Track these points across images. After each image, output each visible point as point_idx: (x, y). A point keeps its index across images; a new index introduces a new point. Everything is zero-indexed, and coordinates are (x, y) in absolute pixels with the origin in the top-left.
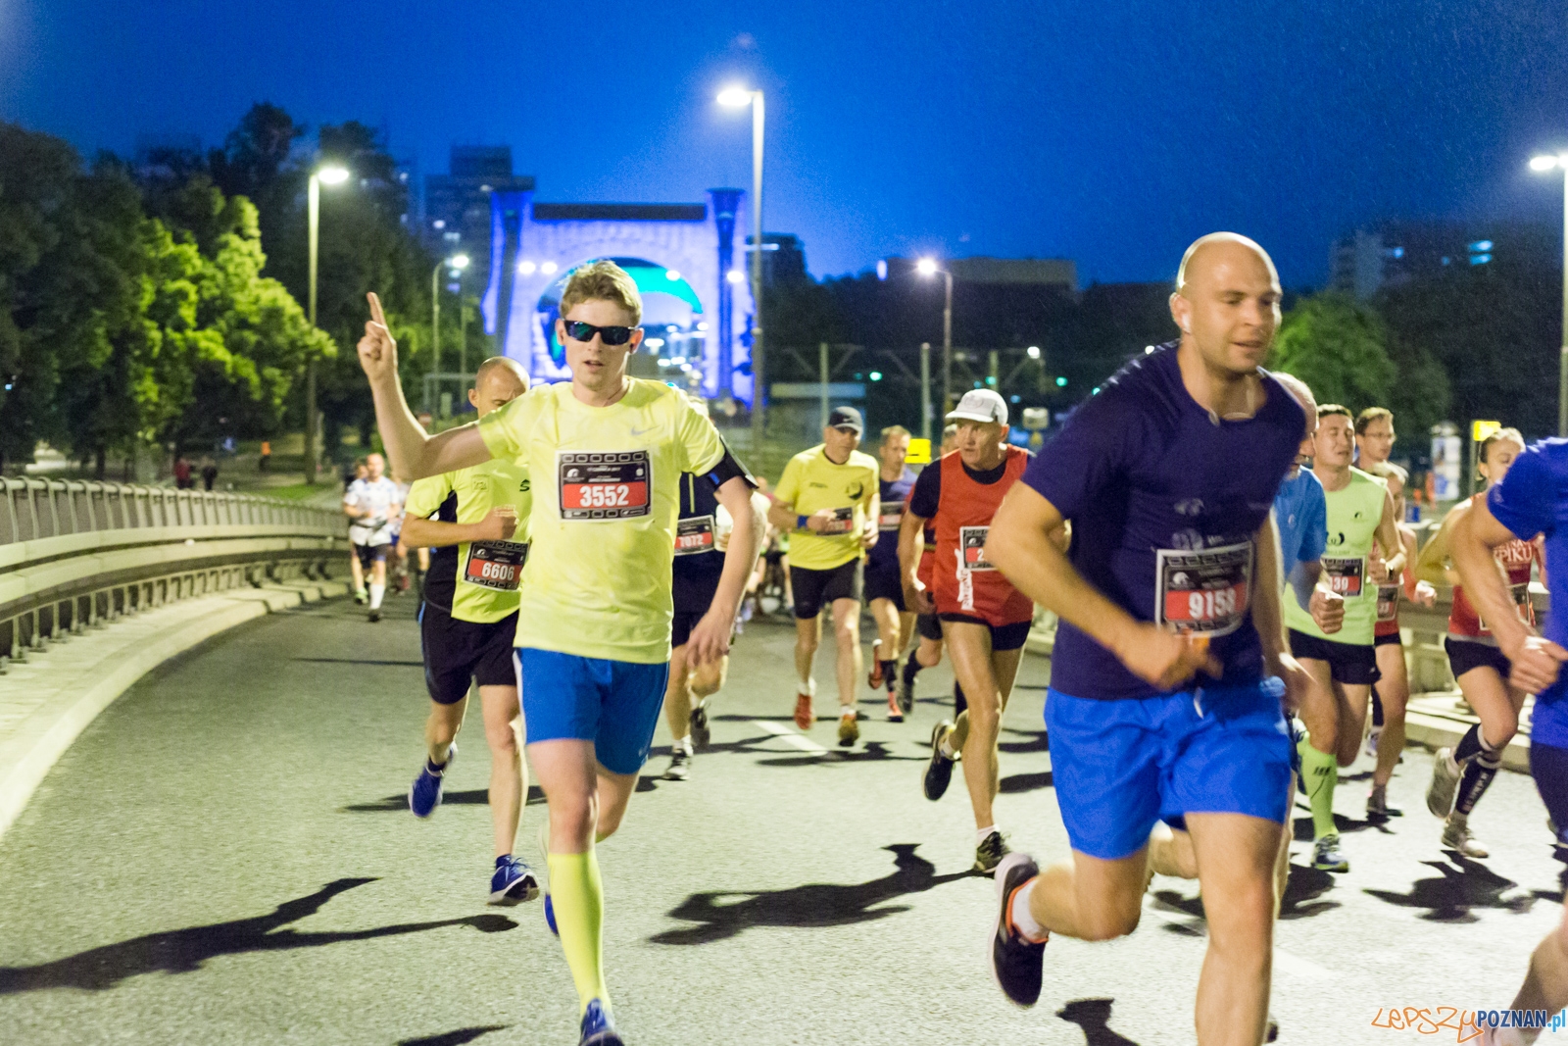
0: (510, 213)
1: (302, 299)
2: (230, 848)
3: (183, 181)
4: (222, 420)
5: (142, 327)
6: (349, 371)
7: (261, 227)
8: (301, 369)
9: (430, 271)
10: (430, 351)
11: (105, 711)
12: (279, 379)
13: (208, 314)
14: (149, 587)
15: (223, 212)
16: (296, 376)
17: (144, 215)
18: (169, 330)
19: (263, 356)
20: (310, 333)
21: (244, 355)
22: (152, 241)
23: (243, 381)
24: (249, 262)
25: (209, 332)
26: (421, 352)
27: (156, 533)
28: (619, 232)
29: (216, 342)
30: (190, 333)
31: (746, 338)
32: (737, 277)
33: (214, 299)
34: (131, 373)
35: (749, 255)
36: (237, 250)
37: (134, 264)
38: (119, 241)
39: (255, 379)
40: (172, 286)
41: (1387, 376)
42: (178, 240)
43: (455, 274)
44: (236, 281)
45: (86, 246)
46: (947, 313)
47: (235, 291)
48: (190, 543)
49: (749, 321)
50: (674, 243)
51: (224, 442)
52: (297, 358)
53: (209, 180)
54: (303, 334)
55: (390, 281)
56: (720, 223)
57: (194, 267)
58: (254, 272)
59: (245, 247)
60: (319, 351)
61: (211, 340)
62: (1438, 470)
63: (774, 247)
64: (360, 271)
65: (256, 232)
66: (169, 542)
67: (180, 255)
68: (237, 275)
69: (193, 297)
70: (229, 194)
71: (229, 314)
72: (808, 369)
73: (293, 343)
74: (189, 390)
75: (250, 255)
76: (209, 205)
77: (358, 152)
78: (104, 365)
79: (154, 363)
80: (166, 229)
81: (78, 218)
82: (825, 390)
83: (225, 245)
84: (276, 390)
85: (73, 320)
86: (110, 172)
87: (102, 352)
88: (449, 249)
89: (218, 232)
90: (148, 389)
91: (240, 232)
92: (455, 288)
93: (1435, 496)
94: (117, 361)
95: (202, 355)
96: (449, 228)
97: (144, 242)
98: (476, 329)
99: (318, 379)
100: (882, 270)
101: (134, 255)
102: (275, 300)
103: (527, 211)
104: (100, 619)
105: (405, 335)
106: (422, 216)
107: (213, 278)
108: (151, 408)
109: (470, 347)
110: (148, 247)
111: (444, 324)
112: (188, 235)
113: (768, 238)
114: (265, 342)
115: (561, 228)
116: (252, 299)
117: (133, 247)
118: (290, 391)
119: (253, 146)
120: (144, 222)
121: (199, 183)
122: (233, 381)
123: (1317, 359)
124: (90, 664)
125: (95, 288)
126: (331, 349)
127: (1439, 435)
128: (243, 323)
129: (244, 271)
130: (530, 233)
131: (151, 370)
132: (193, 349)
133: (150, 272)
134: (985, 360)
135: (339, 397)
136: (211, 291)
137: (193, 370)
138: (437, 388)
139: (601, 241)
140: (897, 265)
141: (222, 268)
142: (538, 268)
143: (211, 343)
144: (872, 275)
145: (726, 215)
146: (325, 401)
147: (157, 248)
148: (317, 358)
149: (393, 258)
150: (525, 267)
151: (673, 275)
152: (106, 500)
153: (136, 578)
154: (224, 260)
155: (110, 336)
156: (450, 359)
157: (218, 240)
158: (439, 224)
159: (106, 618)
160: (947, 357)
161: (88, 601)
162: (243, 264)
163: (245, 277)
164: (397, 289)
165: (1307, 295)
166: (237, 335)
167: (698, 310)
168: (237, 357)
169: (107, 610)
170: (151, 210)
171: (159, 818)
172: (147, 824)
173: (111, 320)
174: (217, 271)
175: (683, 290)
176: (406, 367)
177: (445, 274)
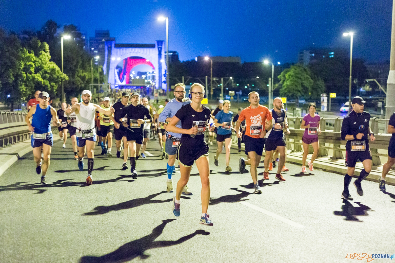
0: (109, 46)
1: (60, 66)
3: (31, 39)
5: (21, 73)
6: (72, 83)
7: (49, 49)
8: (60, 83)
9: (90, 59)
10: (91, 79)
11: (10, 167)
12: (55, 85)
13: (37, 70)
14: (22, 136)
15: (41, 45)
16: (59, 85)
18: (28, 74)
19: (51, 80)
20: (62, 74)
22: (23, 53)
23: (46, 86)
24: (47, 58)
25: (38, 74)
26: (88, 79)
28: (135, 50)
29: (39, 77)
30: (33, 75)
31: (165, 75)
32: (163, 61)
33: (39, 66)
34: (19, 84)
35: (165, 56)
36: (44, 55)
37: (19, 58)
38: (15, 52)
39: (49, 85)
40: (28, 63)
41: (311, 83)
42: (30, 52)
43: (97, 60)
44: (44, 62)
45: (7, 54)
46: (211, 69)
47: (44, 65)
49: (166, 71)
50: (148, 53)
52: (59, 80)
53: (37, 38)
54: (60, 75)
55: (81, 62)
56: (158, 48)
57: (34, 59)
58: (48, 60)
59: (46, 54)
62: (322, 104)
63: (172, 54)
64: (74, 60)
65: (49, 51)
67: (30, 56)
68: (44, 61)
69: (34, 66)
70: (42, 42)
71: (42, 70)
73: (58, 77)
74: (33, 88)
75: (47, 56)
76: (37, 44)
77: (73, 31)
78: (12, 82)
79: (25, 82)
80: (27, 50)
81: (5, 47)
83: (41, 54)
84: (54, 88)
85: (5, 72)
86: (13, 36)
87: (12, 79)
88: (95, 54)
89: (39, 51)
90: (23, 88)
91: (44, 50)
92: (97, 64)
93: (322, 110)
94: (15, 81)
95: (36, 80)
96: (95, 49)
97: (21, 53)
98: (102, 73)
99: (64, 85)
100: (196, 59)
101: (19, 56)
103: (113, 45)
105: (85, 75)
106: (88, 47)
107: (38, 62)
108: (24, 92)
109: (100, 77)
110: (22, 54)
111: (94, 72)
112: (32, 51)
113: (170, 52)
114: (51, 77)
115: (121, 49)
116: (48, 66)
117: (19, 54)
118: (57, 88)
119: (47, 30)
120: (21, 48)
121: (35, 39)
122: (44, 86)
123: (295, 79)
125: (10, 64)
126: (67, 78)
127: (323, 96)
128: (46, 72)
129: (46, 60)
130: (114, 50)
131: (24, 83)
132: (34, 78)
133: (23, 60)
134: (220, 79)
135: (69, 89)
137: (34, 83)
138: (93, 87)
139: (131, 52)
140: (199, 58)
141: (41, 59)
142: (116, 59)
143: (38, 77)
144: (194, 60)
145: (160, 46)
146: (65, 91)
147: (24, 54)
148: (64, 80)
149: (82, 57)
150: (113, 59)
151: (147, 61)
152: (11, 115)
153: (19, 134)
154: (41, 57)
155: (13, 75)
156: (96, 81)
157: (39, 52)
158: (93, 49)
159: (11, 144)
160: (211, 79)
161: (7, 139)
162: (46, 58)
163: (46, 61)
164: (83, 64)
165: (293, 64)
166: (45, 75)
167: (154, 69)
168: (45, 80)
169: (12, 142)
170: (23, 46)
171: (22, 194)
172: (19, 195)
173: (14, 72)
174: (39, 60)
175: (150, 64)
176: (85, 82)
177: (94, 61)
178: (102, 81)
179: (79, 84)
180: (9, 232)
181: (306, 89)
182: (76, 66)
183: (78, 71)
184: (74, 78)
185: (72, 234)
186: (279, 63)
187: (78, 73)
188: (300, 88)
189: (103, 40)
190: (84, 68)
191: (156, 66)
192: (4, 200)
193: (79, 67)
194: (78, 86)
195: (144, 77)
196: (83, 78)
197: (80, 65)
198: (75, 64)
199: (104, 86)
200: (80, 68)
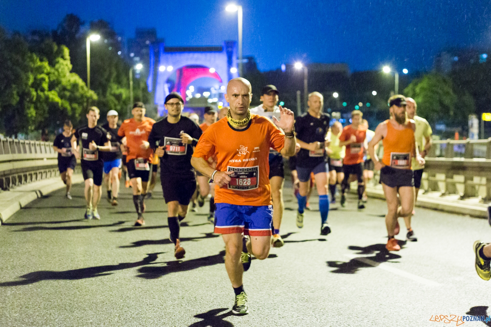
0: (156, 51)
1: (85, 80)
2: (56, 255)
3: (42, 41)
4: (58, 122)
5: (29, 91)
7: (70, 56)
8: (85, 104)
9: (129, 70)
10: (130, 98)
11: (14, 214)
12: (78, 108)
13: (52, 86)
14: (31, 175)
15: (57, 50)
16: (84, 107)
17: (29, 52)
18: (39, 92)
19: (72, 100)
20: (88, 92)
21: (65, 100)
22: (32, 61)
23: (65, 109)
24: (66, 68)
25: (53, 92)
26: (126, 98)
27: (33, 156)
28: (193, 56)
30: (46, 93)
32: (234, 70)
33: (54, 81)
34: (26, 107)
35: (238, 63)
36: (62, 64)
37: (26, 69)
38: (20, 60)
39: (69, 108)
40: (39, 76)
42: (41, 60)
43: (138, 72)
44: (62, 75)
45: (9, 63)
46: (306, 82)
47: (61, 78)
48: (45, 160)
50: (212, 59)
52: (84, 101)
53: (51, 40)
54: (85, 92)
55: (115, 74)
56: (228, 52)
57: (47, 70)
58: (68, 71)
59: (65, 62)
60: (91, 98)
62: (471, 130)
64: (105, 70)
65: (69, 58)
66: (38, 159)
67: (42, 66)
68: (62, 72)
69: (47, 80)
70: (59, 44)
71: (60, 86)
73: (82, 95)
74: (46, 112)
75: (67, 65)
76: (52, 49)
77: (103, 30)
78: (16, 104)
79: (35, 103)
80: (37, 56)
81: (6, 53)
83: (58, 62)
84: (77, 111)
85: (6, 88)
86: (17, 36)
87: (15, 100)
88: (135, 63)
89: (55, 58)
90: (32, 112)
91: (63, 57)
92: (138, 76)
94: (21, 102)
95: (50, 100)
96: (135, 56)
97: (30, 61)
98: (145, 89)
100: (283, 68)
101: (26, 66)
103: (162, 50)
104: (14, 185)
105: (120, 93)
106: (126, 52)
107: (54, 73)
108: (33, 119)
109: (144, 96)
110: (31, 63)
111: (134, 88)
112: (45, 59)
113: (244, 58)
114: (72, 95)
115: (174, 55)
116: (67, 80)
117: (26, 63)
119: (67, 28)
120: (29, 54)
121: (48, 41)
122: (61, 109)
124: (9, 199)
125: (13, 77)
126: (95, 97)
127: (471, 118)
128: (64, 89)
129: (65, 71)
130: (163, 57)
131: (33, 105)
132: (47, 98)
133: (32, 71)
136: (53, 78)
137: (48, 105)
139: (187, 59)
140: (288, 66)
141: (57, 70)
142: (166, 69)
143: (54, 96)
144: (279, 69)
147: (34, 63)
148: (90, 100)
149: (116, 66)
150: (162, 68)
151: (212, 70)
152: (15, 144)
153: (26, 172)
154: (58, 67)
155: (18, 94)
156: (137, 99)
157: (55, 60)
158: (132, 55)
159: (15, 185)
160: (305, 96)
161: (9, 179)
162: (64, 68)
163: (65, 73)
164: (118, 77)
165: (426, 73)
166: (62, 93)
167: (221, 81)
168: (63, 100)
169: (16, 182)
170: (32, 51)
171: (31, 246)
172: (27, 249)
173: (18, 88)
174: (55, 71)
175: (216, 75)
176: (121, 102)
177: (134, 72)
178: (146, 101)
180: (13, 292)
181: (445, 109)
182: (108, 80)
183: (110, 87)
184: (105, 97)
185: (103, 294)
186: (405, 71)
187: (111, 90)
188: (438, 107)
189: (147, 42)
190: (119, 82)
191: (224, 77)
192: (6, 254)
193: (112, 80)
195: (206, 94)
196: (118, 97)
197: (114, 78)
198: (106, 76)
200: (114, 81)
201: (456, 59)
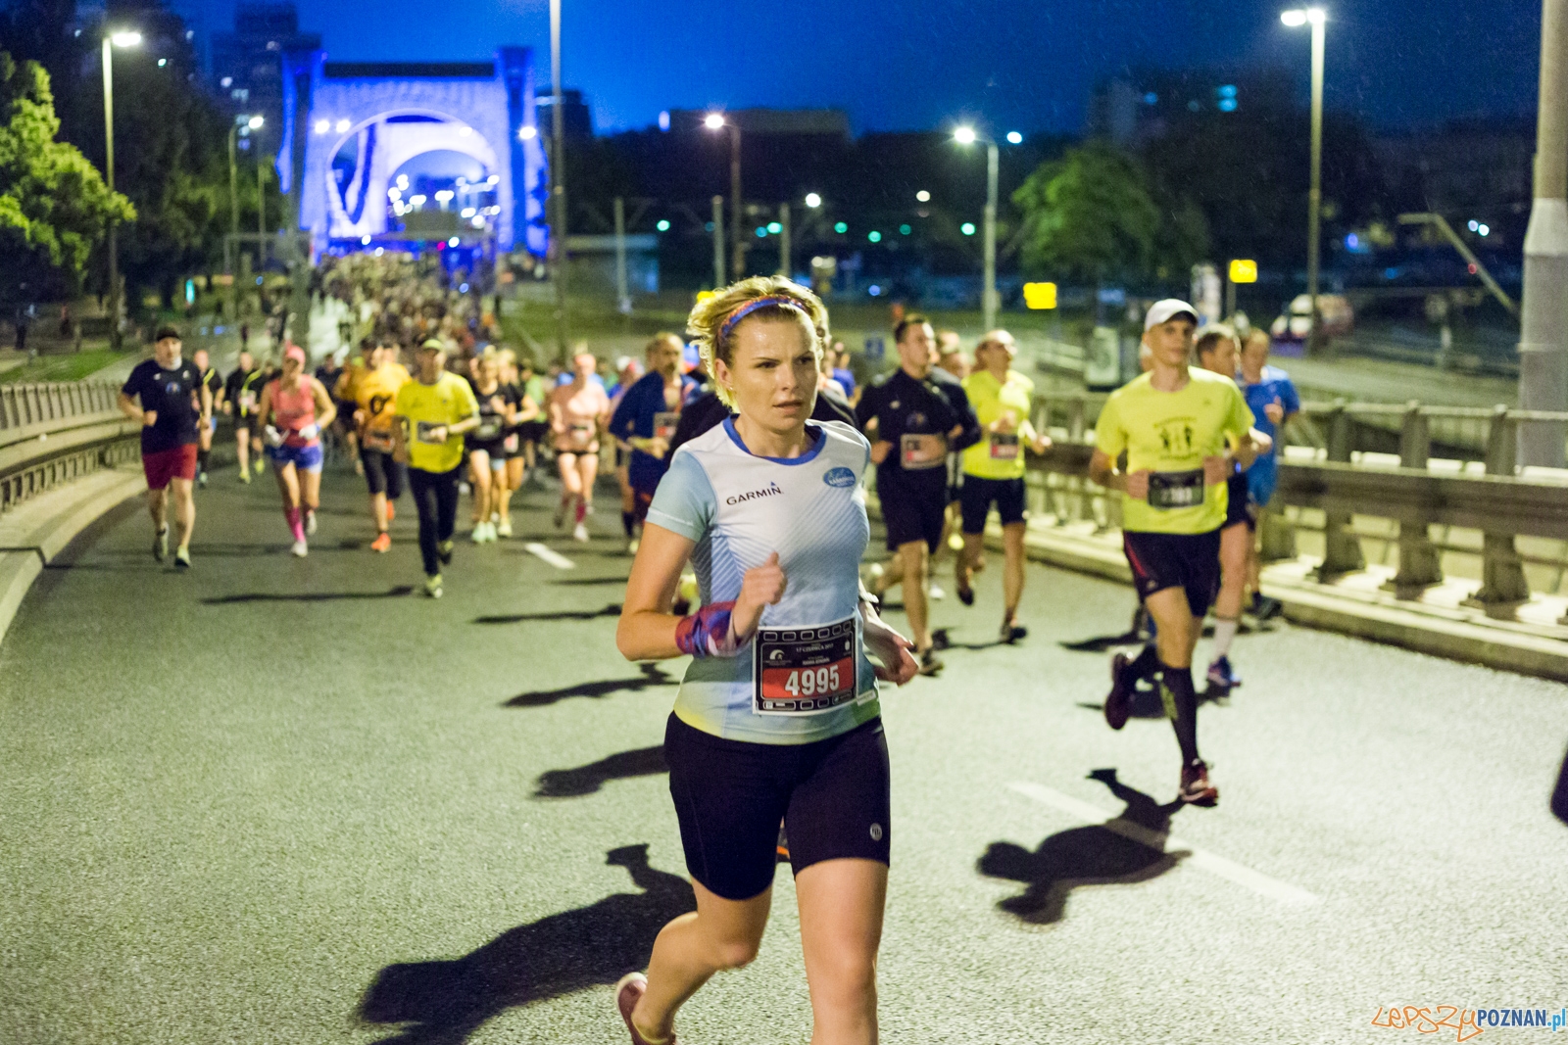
0: (300, 71)
1: (99, 163)
4: (23, 286)
6: (148, 234)
7: (52, 90)
8: (102, 233)
9: (226, 132)
10: (229, 212)
12: (80, 244)
15: (14, 75)
16: (96, 240)
19: (61, 221)
20: (109, 196)
21: (42, 221)
23: (43, 247)
24: (43, 128)
25: (6, 199)
26: (218, 212)
28: (409, 89)
29: (14, 209)
31: (539, 193)
32: (528, 133)
33: (9, 164)
35: (538, 108)
36: (31, 115)
39: (54, 245)
41: (1151, 220)
43: (244, 131)
44: (30, 146)
46: (736, 167)
47: (30, 157)
49: (540, 174)
50: (465, 100)
51: (28, 308)
52: (97, 223)
54: (101, 198)
55: (186, 143)
56: (509, 80)
58: (49, 137)
59: (38, 112)
60: (120, 215)
61: (8, 206)
64: (154, 133)
65: (48, 97)
68: (31, 140)
70: (19, 58)
71: (25, 180)
72: (602, 222)
73: (91, 208)
75: (44, 120)
76: (1, 71)
77: (147, 12)
82: (620, 242)
83: (18, 110)
84: (77, 254)
88: (241, 108)
89: (10, 98)
91: (32, 97)
96: (236, 85)
98: (272, 188)
99: (119, 242)
100: (665, 121)
102: (71, 165)
103: (317, 70)
105: (202, 198)
106: (208, 75)
107: (7, 144)
109: (268, 206)
111: (241, 184)
114: (64, 207)
115: (353, 86)
116: (48, 164)
118: (90, 255)
122: (32, 247)
126: (130, 213)
128: (39, 189)
129: (38, 136)
135: (140, 259)
140: (685, 119)
141: (16, 133)
142: (333, 128)
143: (8, 210)
144: (655, 127)
145: (515, 71)
146: (126, 266)
148: (117, 222)
149: (189, 120)
150: (320, 127)
154: (18, 126)
156: (249, 220)
157: (9, 105)
158: (227, 82)
160: (737, 209)
162: (37, 129)
163: (40, 142)
164: (194, 151)
165: (1074, 141)
166: (34, 200)
168: (36, 222)
174: (10, 137)
176: (205, 229)
177: (239, 136)
178: (274, 223)
179: (181, 234)
181: (1129, 248)
182: (165, 162)
183: (173, 181)
184: (156, 211)
186: (1015, 138)
187: (176, 192)
188: (1108, 243)
189: (271, 45)
190: (196, 166)
193: (176, 163)
194: (176, 244)
195: (443, 197)
196: (196, 211)
197: (183, 158)
198: (158, 151)
199: (285, 239)
200: (182, 166)
201: (1151, 98)
